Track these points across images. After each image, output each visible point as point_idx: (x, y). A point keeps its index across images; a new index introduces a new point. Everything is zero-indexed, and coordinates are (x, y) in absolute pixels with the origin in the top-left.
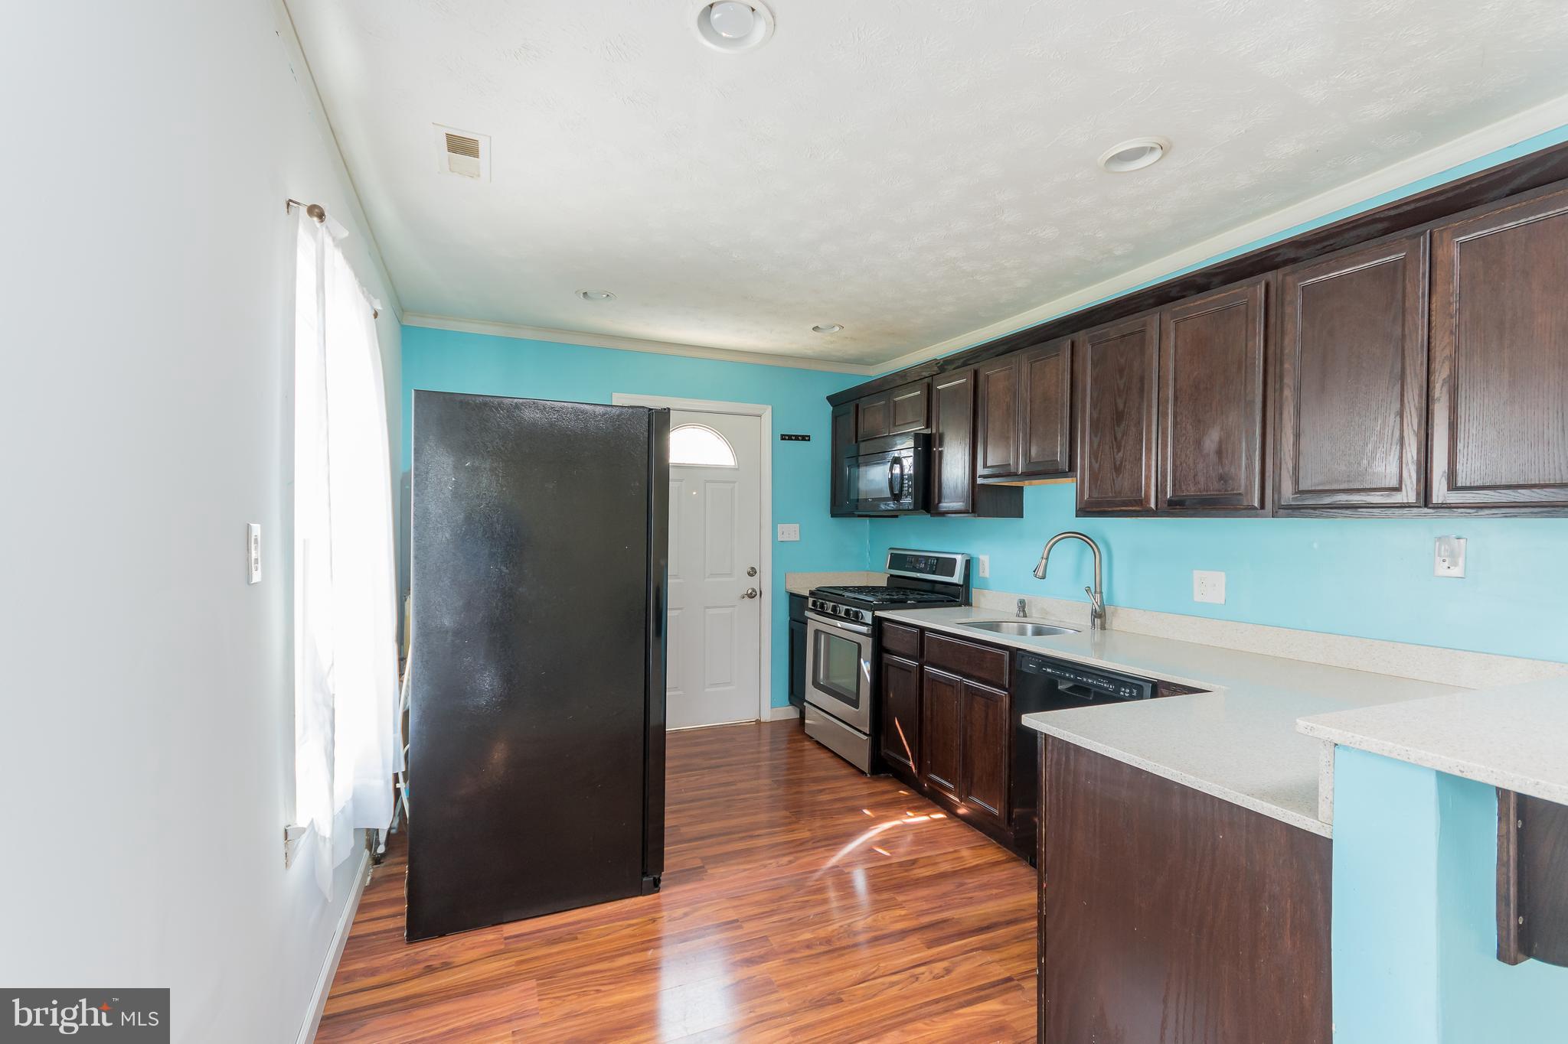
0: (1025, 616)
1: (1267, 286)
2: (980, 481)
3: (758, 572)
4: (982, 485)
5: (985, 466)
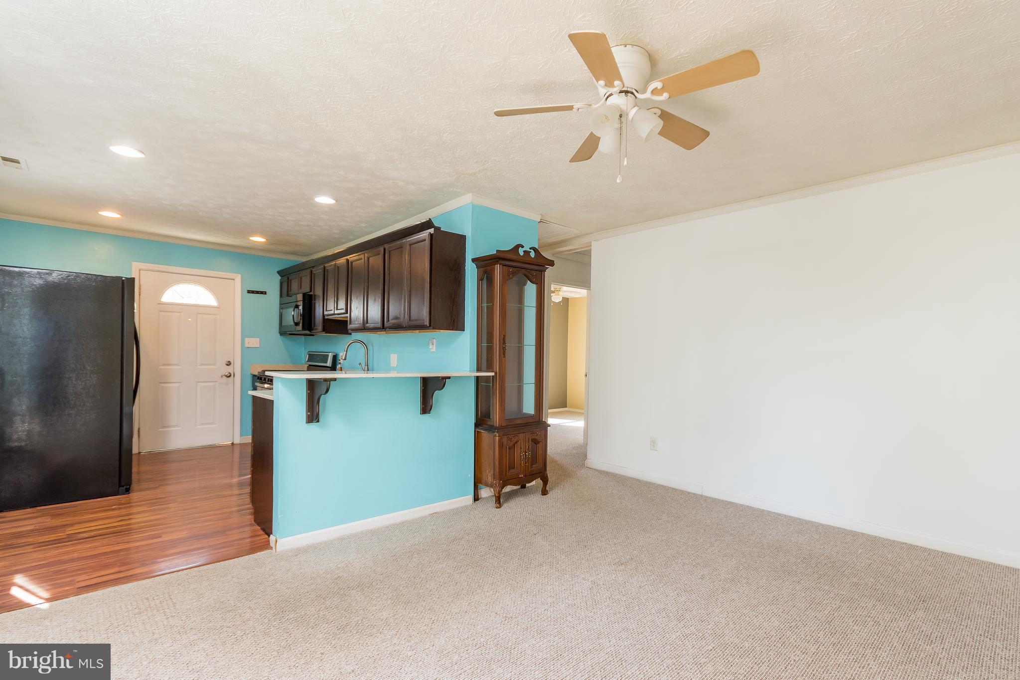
1: (385, 249)
2: (326, 317)
3: (232, 363)
4: (327, 319)
5: (326, 310)
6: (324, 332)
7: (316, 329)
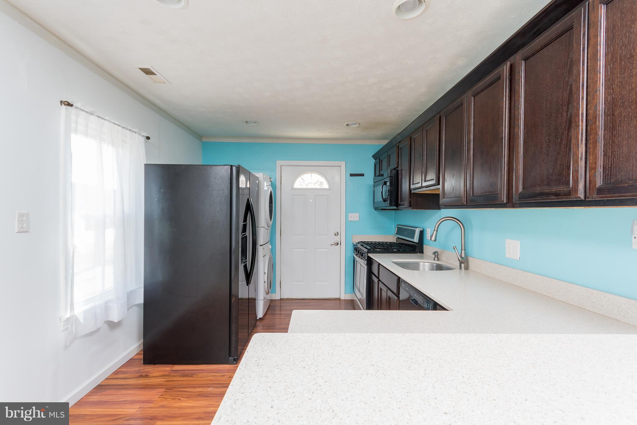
0: (438, 260)
3: (339, 233)
4: (414, 193)
5: (413, 184)
6: (411, 208)
7: (402, 205)
